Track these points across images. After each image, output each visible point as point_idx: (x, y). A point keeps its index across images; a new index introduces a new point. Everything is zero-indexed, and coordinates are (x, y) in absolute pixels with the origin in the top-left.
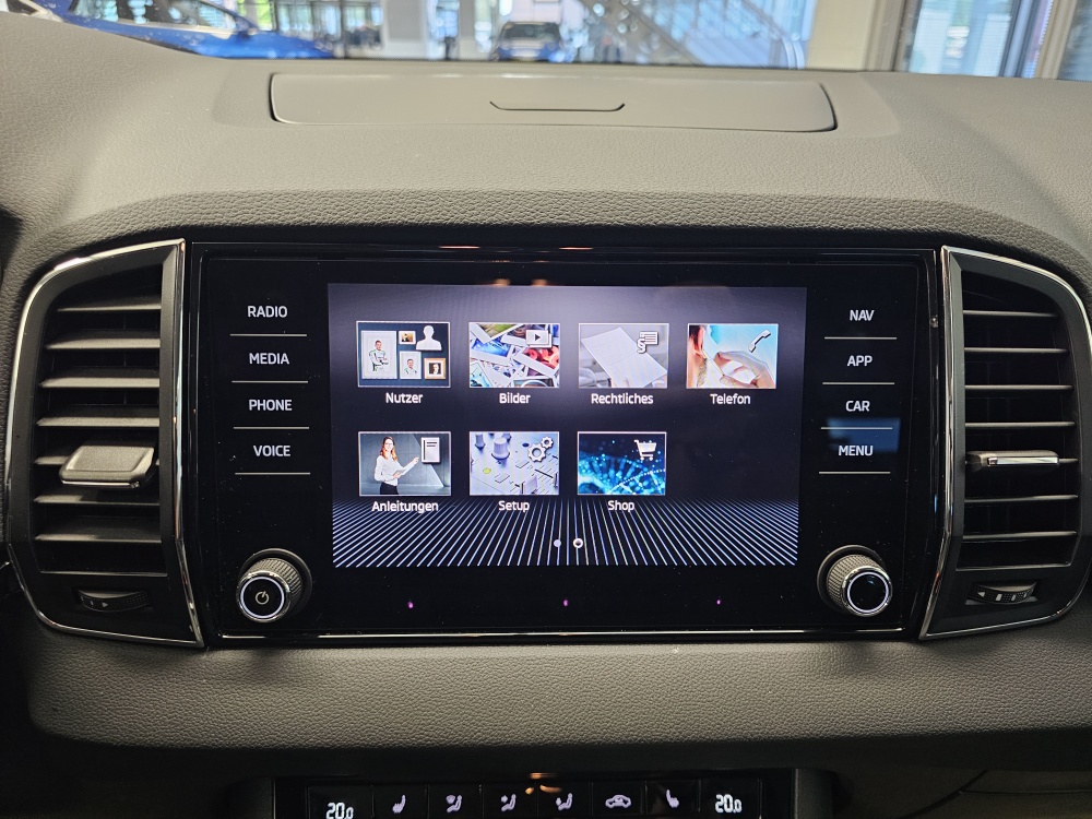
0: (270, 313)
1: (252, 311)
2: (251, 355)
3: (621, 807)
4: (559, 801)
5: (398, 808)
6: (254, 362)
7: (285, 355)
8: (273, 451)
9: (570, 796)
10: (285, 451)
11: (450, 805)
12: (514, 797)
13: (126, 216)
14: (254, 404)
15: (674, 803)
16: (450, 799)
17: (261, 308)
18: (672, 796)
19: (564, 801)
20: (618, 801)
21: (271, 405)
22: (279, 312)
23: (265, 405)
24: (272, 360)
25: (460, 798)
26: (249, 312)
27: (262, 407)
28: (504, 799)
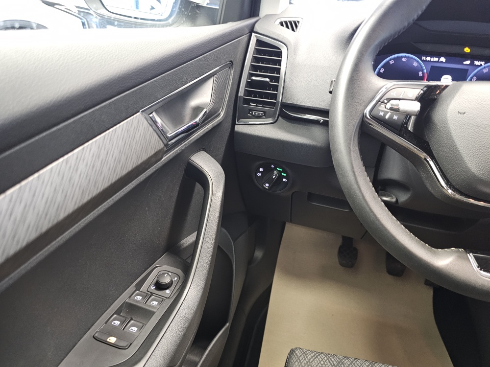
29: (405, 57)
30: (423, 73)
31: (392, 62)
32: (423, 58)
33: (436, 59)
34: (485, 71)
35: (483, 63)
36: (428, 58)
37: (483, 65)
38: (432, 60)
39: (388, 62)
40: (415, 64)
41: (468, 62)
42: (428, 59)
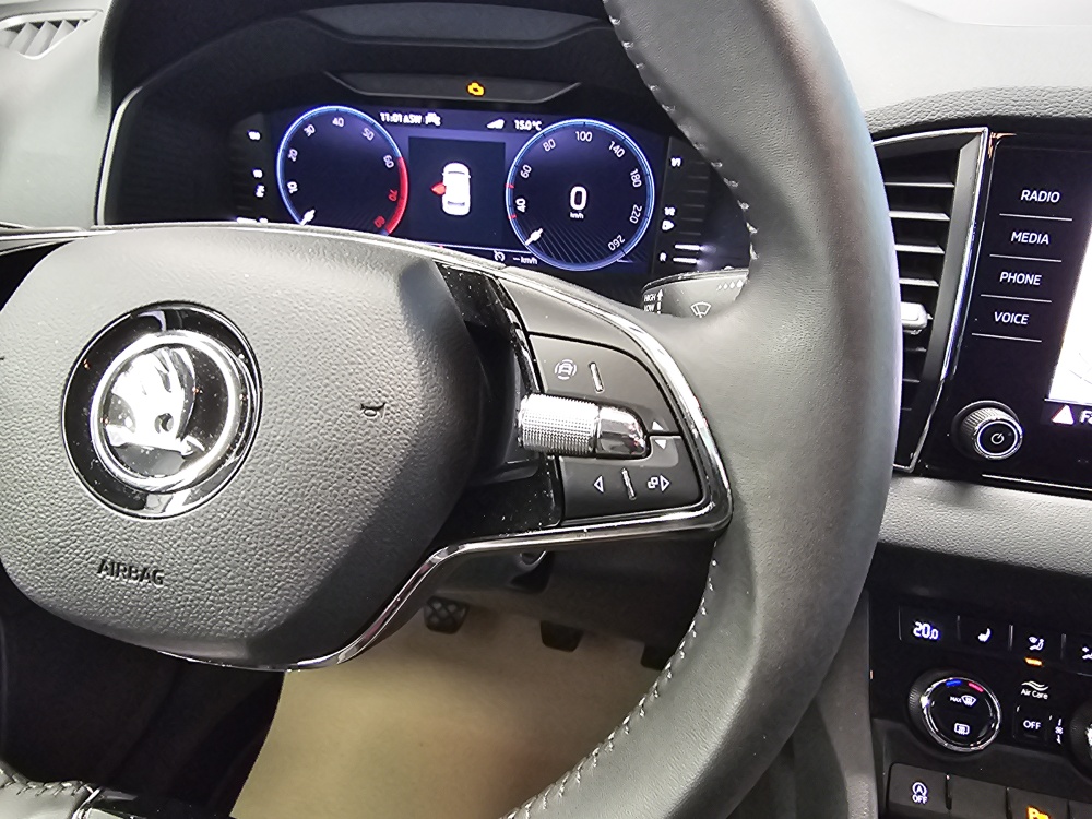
0: (1042, 197)
1: (1026, 194)
2: (1014, 233)
6: (1016, 240)
7: (1046, 236)
8: (1012, 318)
10: (1023, 319)
11: (1033, 645)
13: (937, 105)
14: (1005, 276)
16: (1033, 640)
17: (1035, 192)
21: (1021, 278)
22: (1051, 197)
23: (1016, 278)
24: (1033, 239)
25: (1042, 641)
26: (1023, 195)
27: (1012, 280)
29: (338, 114)
30: (395, 159)
31: (310, 130)
32: (384, 116)
33: (417, 119)
34: (548, 146)
35: (537, 124)
36: (395, 115)
37: (539, 129)
38: (406, 120)
39: (300, 130)
40: (368, 134)
41: (499, 124)
42: (396, 118)
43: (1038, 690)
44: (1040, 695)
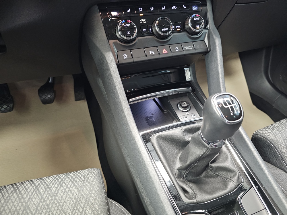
3: (175, 9)
4: (162, 8)
5: (129, 11)
9: (164, 7)
11: (140, 10)
12: (153, 8)
15: (185, 7)
16: (140, 9)
18: (184, 6)
19: (163, 8)
20: (174, 7)
25: (141, 8)
28: (151, 8)
43: (143, 21)
44: (144, 22)
